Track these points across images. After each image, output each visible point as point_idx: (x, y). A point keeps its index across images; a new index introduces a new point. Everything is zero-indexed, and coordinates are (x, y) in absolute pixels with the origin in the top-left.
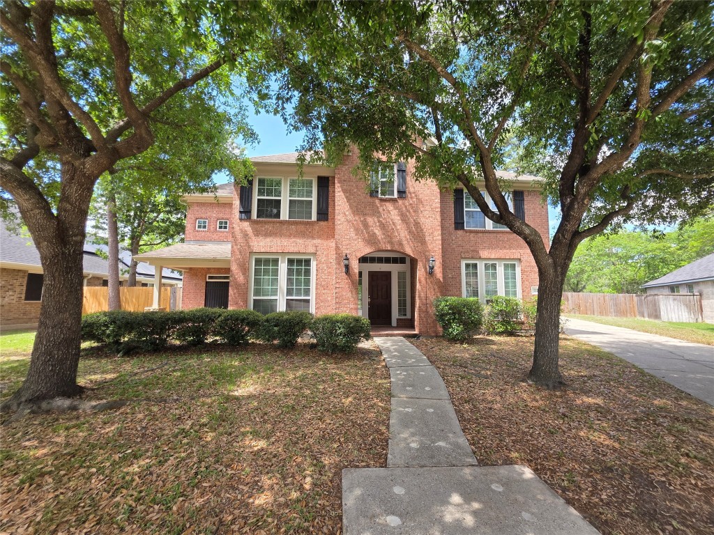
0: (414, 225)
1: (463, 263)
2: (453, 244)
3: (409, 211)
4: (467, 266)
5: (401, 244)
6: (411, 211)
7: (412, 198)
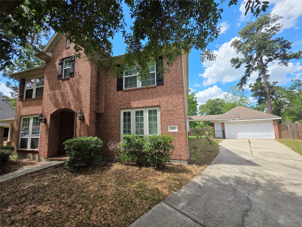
0: (77, 92)
1: (122, 112)
2: (116, 100)
3: (74, 84)
4: (125, 114)
5: (69, 104)
6: (76, 84)
7: (76, 76)
